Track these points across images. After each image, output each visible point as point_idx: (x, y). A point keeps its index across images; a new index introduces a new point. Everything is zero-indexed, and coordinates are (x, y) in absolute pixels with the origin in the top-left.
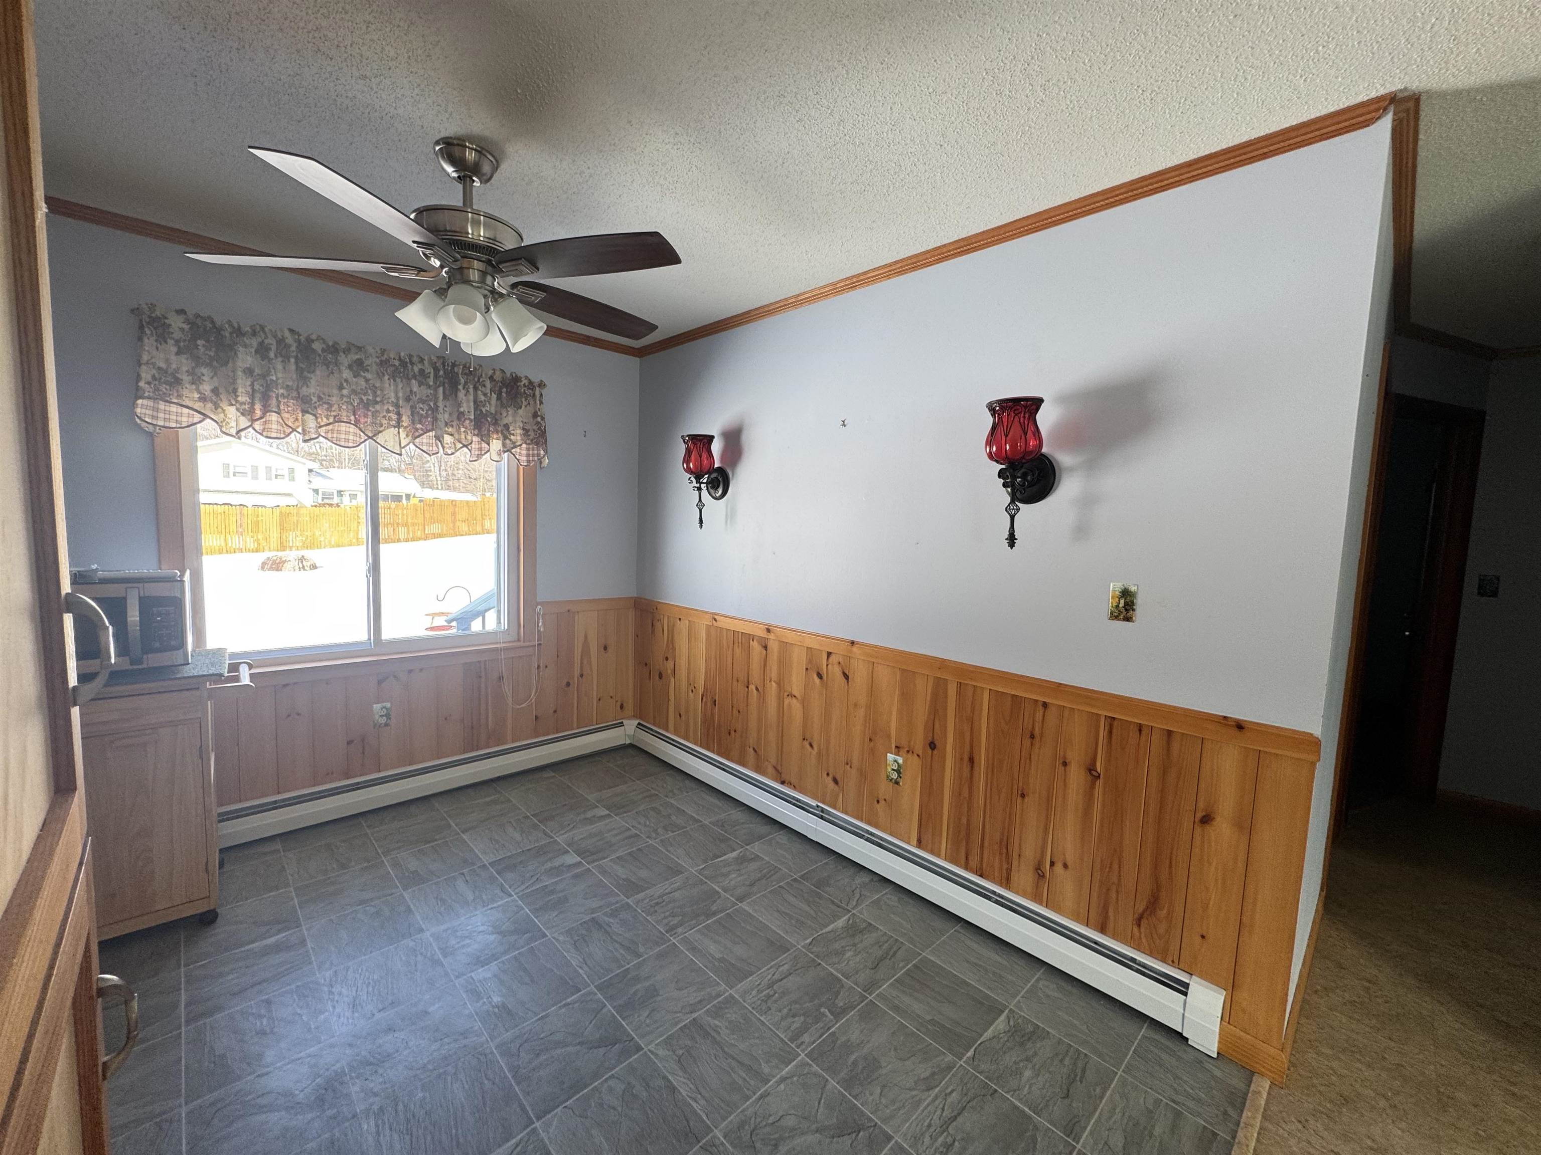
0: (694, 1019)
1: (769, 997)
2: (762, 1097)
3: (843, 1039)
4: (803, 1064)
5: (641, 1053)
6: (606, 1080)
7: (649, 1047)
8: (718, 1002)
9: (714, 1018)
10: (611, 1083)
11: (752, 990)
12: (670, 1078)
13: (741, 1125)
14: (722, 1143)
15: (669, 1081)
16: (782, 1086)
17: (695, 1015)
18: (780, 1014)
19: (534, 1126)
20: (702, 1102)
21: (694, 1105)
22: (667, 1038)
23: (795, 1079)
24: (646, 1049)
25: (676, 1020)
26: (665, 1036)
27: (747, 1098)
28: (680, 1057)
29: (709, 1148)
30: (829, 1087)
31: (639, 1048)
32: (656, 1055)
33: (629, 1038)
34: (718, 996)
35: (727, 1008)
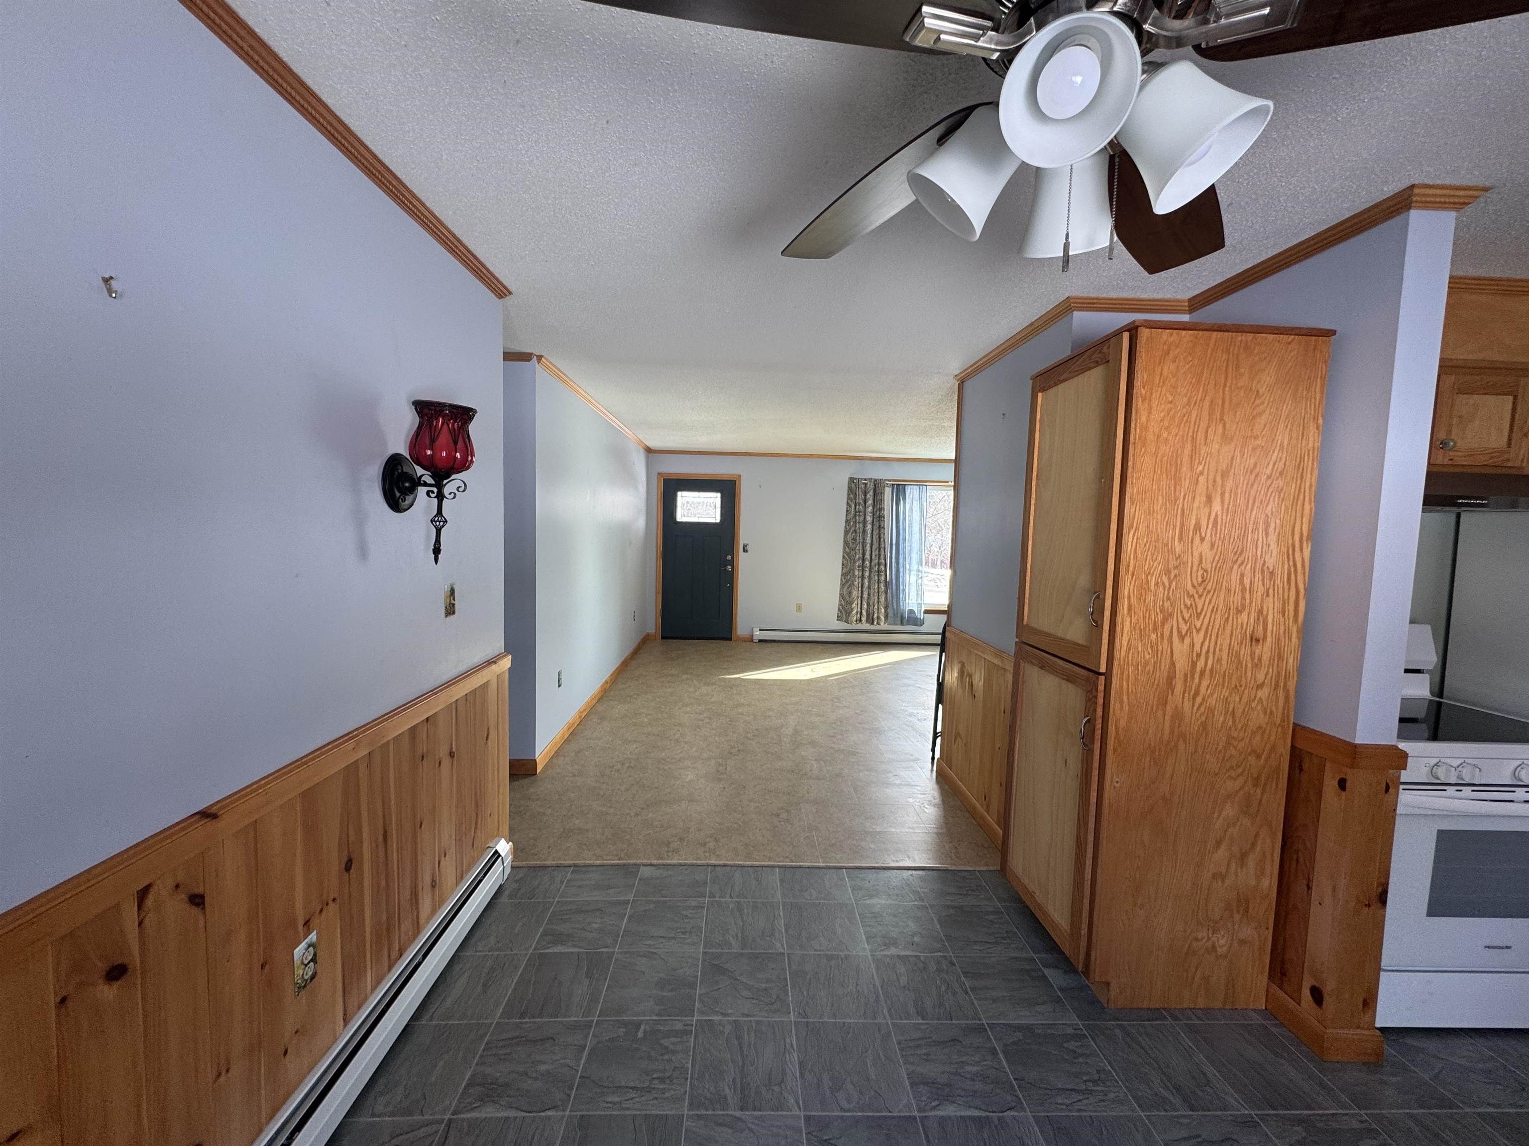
0: (742, 1110)
1: (662, 1080)
2: (748, 1016)
3: (657, 1008)
4: (702, 1012)
5: (809, 1113)
6: (849, 1111)
7: (798, 1113)
8: (707, 1110)
9: (725, 1097)
10: (846, 1105)
11: (668, 1098)
12: (798, 1074)
13: (776, 1011)
14: (794, 1011)
15: (801, 1073)
16: (730, 1011)
17: (738, 1113)
18: (673, 1058)
19: (920, 1114)
20: (788, 1041)
21: (794, 1043)
22: (778, 1110)
23: (717, 1009)
24: (802, 1114)
25: (756, 1122)
26: (780, 1113)
27: (758, 1022)
28: (779, 1084)
29: (803, 1014)
30: (703, 991)
31: (808, 1119)
32: (797, 1103)
33: (809, 1135)
34: (700, 1117)
35: (706, 1098)
